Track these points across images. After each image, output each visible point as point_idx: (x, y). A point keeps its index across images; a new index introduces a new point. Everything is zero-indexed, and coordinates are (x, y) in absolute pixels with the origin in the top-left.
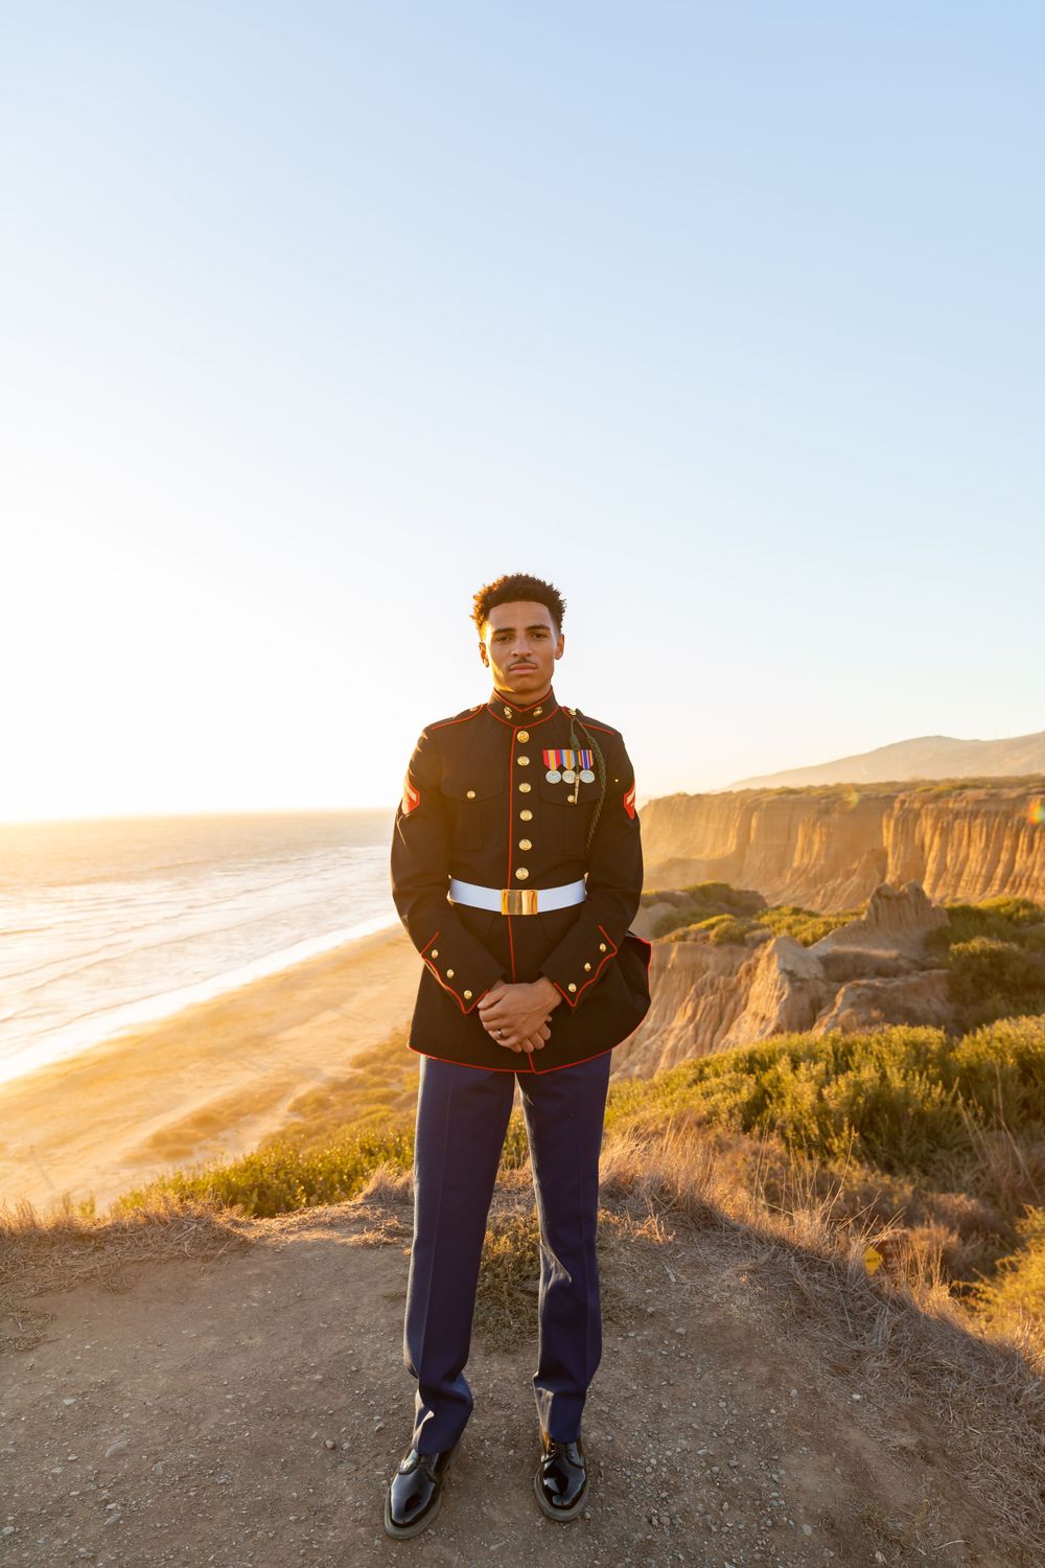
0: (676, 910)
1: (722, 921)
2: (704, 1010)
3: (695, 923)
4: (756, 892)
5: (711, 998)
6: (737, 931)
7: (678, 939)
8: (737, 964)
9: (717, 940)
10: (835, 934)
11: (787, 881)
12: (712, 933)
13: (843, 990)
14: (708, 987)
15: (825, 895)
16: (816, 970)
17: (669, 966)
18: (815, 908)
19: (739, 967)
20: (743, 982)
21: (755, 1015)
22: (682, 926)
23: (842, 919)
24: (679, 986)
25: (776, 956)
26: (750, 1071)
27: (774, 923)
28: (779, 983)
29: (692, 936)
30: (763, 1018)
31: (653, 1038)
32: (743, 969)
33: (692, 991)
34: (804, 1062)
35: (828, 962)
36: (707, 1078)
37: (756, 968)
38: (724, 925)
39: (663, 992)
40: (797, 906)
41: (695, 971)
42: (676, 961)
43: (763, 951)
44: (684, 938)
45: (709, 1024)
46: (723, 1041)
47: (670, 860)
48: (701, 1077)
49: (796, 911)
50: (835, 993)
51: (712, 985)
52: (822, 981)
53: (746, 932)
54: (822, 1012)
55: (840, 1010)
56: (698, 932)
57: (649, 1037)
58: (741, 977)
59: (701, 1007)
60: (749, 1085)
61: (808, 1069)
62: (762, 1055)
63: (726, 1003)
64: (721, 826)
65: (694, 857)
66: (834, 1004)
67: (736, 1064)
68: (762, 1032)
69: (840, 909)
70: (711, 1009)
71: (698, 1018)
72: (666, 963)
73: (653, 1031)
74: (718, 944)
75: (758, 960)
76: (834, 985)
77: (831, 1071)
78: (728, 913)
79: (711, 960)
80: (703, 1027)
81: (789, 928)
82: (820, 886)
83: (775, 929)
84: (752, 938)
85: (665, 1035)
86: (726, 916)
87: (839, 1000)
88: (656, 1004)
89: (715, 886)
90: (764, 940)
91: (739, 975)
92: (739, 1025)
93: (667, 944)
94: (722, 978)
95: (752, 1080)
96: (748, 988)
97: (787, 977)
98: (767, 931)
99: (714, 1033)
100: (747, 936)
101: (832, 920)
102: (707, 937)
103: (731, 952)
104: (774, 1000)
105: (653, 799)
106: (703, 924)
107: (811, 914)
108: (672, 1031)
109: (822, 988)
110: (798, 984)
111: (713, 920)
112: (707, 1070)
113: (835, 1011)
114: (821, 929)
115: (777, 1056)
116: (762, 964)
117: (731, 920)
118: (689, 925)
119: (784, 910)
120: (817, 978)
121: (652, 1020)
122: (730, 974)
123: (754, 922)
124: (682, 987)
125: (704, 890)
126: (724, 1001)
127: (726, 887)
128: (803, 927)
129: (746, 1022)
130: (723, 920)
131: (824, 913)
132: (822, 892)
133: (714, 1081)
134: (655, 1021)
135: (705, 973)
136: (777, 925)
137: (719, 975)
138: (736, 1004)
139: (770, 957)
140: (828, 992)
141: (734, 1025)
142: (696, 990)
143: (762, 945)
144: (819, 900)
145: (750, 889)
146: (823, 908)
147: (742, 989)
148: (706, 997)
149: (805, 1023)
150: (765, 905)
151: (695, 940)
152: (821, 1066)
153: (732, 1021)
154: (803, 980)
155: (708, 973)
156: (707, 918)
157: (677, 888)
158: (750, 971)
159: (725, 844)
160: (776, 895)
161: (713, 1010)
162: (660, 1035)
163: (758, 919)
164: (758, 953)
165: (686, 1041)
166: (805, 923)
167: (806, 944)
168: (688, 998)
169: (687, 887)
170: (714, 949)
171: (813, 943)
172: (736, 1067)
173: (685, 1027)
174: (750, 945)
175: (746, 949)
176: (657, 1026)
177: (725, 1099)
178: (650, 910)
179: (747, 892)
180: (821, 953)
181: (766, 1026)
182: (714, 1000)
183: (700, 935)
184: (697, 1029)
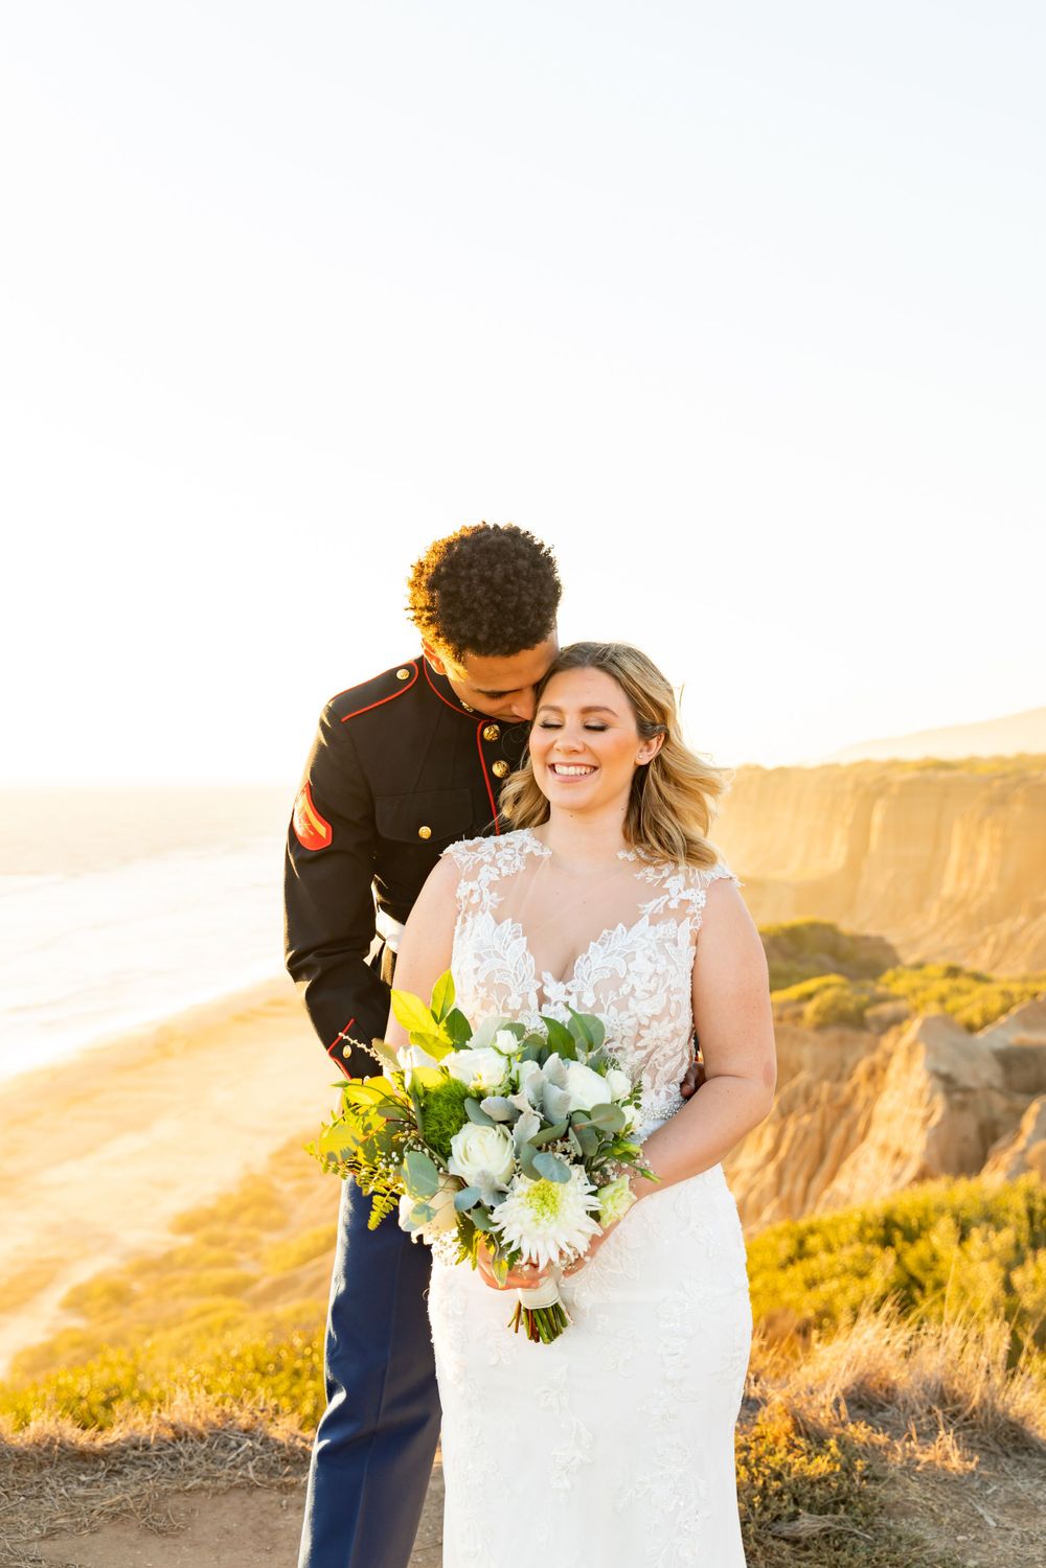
1: (828, 988)
2: (793, 1139)
4: (880, 939)
5: (807, 1118)
6: (851, 1006)
8: (850, 1061)
9: (818, 1019)
10: (1021, 1012)
11: (932, 920)
12: (809, 1009)
13: (1035, 1107)
14: (800, 1101)
15: (996, 945)
16: (990, 1073)
18: (979, 966)
19: (855, 1066)
20: (862, 1094)
21: (884, 1148)
23: (1032, 987)
25: (921, 1050)
26: (887, 1242)
27: (914, 991)
28: (926, 1096)
30: (898, 1155)
32: (862, 1069)
34: (978, 1227)
35: (1009, 1059)
36: (809, 1255)
37: (885, 1070)
38: (829, 994)
40: (955, 963)
43: (897, 1042)
45: (803, 1163)
46: (827, 1194)
48: (801, 1253)
49: (953, 972)
50: (1019, 1114)
51: (807, 1097)
52: (1000, 1092)
53: (868, 1005)
54: (1002, 1143)
55: (1030, 1142)
56: (788, 1003)
58: (858, 1085)
59: (789, 1134)
60: (884, 1267)
61: (985, 1239)
62: (907, 1218)
63: (833, 1127)
64: (820, 822)
65: (772, 877)
66: (1018, 1131)
67: (861, 1231)
68: (896, 1178)
69: (1022, 970)
70: (806, 1135)
71: (782, 1153)
74: (820, 1027)
75: (889, 1056)
76: (1020, 1100)
77: (1024, 1244)
78: (839, 972)
79: (806, 1053)
80: (792, 1168)
81: (942, 1000)
82: (987, 929)
83: (913, 1002)
84: (878, 1019)
86: (833, 979)
87: (1028, 1124)
89: (811, 926)
90: (897, 1020)
91: (854, 1080)
92: (855, 1167)
94: (826, 1085)
95: (889, 1257)
96: (869, 1102)
97: (939, 1085)
98: (903, 1006)
99: (809, 1180)
100: (869, 1013)
101: (1015, 988)
102: (799, 1015)
103: (841, 1040)
104: (918, 1125)
106: (796, 994)
107: (978, 978)
109: (1000, 1104)
110: (958, 1097)
111: (812, 985)
112: (813, 1242)
113: (1021, 1143)
114: (996, 1004)
115: (932, 1217)
116: (897, 1062)
117: (843, 986)
119: (931, 970)
120: (991, 1087)
122: (839, 1078)
123: (880, 989)
125: (793, 934)
126: (828, 1125)
127: (830, 929)
128: (963, 1000)
129: (867, 1161)
130: (827, 986)
131: (994, 975)
132: (992, 940)
133: (824, 1258)
135: (794, 1075)
136: (920, 995)
137: (819, 1080)
138: (850, 1129)
139: (911, 1050)
140: (1010, 1110)
141: (846, 1166)
143: (894, 1031)
144: (986, 954)
145: (871, 931)
146: (995, 966)
147: (858, 1105)
148: (797, 1118)
149: (970, 1163)
150: (896, 962)
151: (783, 1020)
152: (1007, 1236)
153: (842, 1156)
154: (966, 1090)
155: (802, 1076)
156: (802, 985)
158: (872, 1074)
159: (826, 855)
160: (913, 944)
161: (809, 1138)
163: (887, 985)
164: (888, 1042)
165: (762, 1192)
166: (968, 992)
167: (971, 1028)
170: (812, 1036)
171: (981, 1028)
172: (861, 1235)
173: (760, 1169)
174: (874, 1028)
175: (867, 1037)
177: (844, 1290)
179: (866, 938)
180: (999, 1045)
181: (903, 1169)
182: (812, 1121)
183: (789, 1012)
184: (780, 1173)
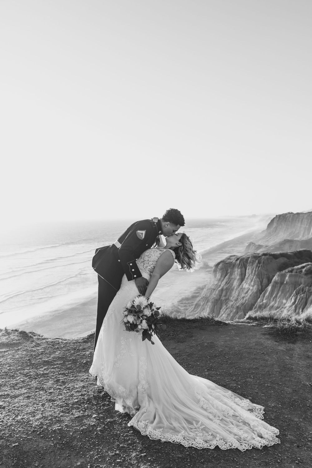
0: (288, 260)
2: (299, 300)
3: (296, 266)
5: (302, 295)
7: (289, 272)
12: (304, 270)
14: (301, 291)
17: (285, 282)
22: (291, 267)
24: (289, 291)
29: (295, 271)
31: (278, 310)
33: (294, 292)
38: (309, 266)
39: (282, 293)
41: (295, 285)
42: (288, 280)
44: (291, 271)
45: (301, 305)
47: (285, 240)
51: (303, 291)
56: (298, 269)
57: (276, 310)
59: (298, 298)
63: (309, 297)
64: (307, 226)
65: (295, 239)
71: (296, 303)
72: (284, 281)
73: (278, 308)
74: (306, 274)
78: (311, 262)
79: (303, 280)
80: (299, 306)
85: (283, 309)
88: (279, 297)
89: (305, 251)
93: (284, 274)
94: (307, 287)
102: (301, 271)
105: (278, 215)
106: (300, 266)
108: (285, 308)
111: (304, 265)
118: (294, 266)
121: (277, 303)
124: (290, 291)
125: (300, 252)
126: (308, 296)
130: (308, 265)
134: (278, 304)
135: (300, 286)
137: (306, 287)
142: (296, 292)
148: (300, 295)
151: (296, 272)
155: (301, 285)
156: (301, 264)
157: (289, 251)
159: (309, 234)
161: (303, 300)
162: (280, 309)
168: (292, 295)
169: (293, 251)
170: (304, 276)
176: (279, 306)
178: (277, 260)
182: (303, 296)
183: (298, 271)
184: (296, 307)
